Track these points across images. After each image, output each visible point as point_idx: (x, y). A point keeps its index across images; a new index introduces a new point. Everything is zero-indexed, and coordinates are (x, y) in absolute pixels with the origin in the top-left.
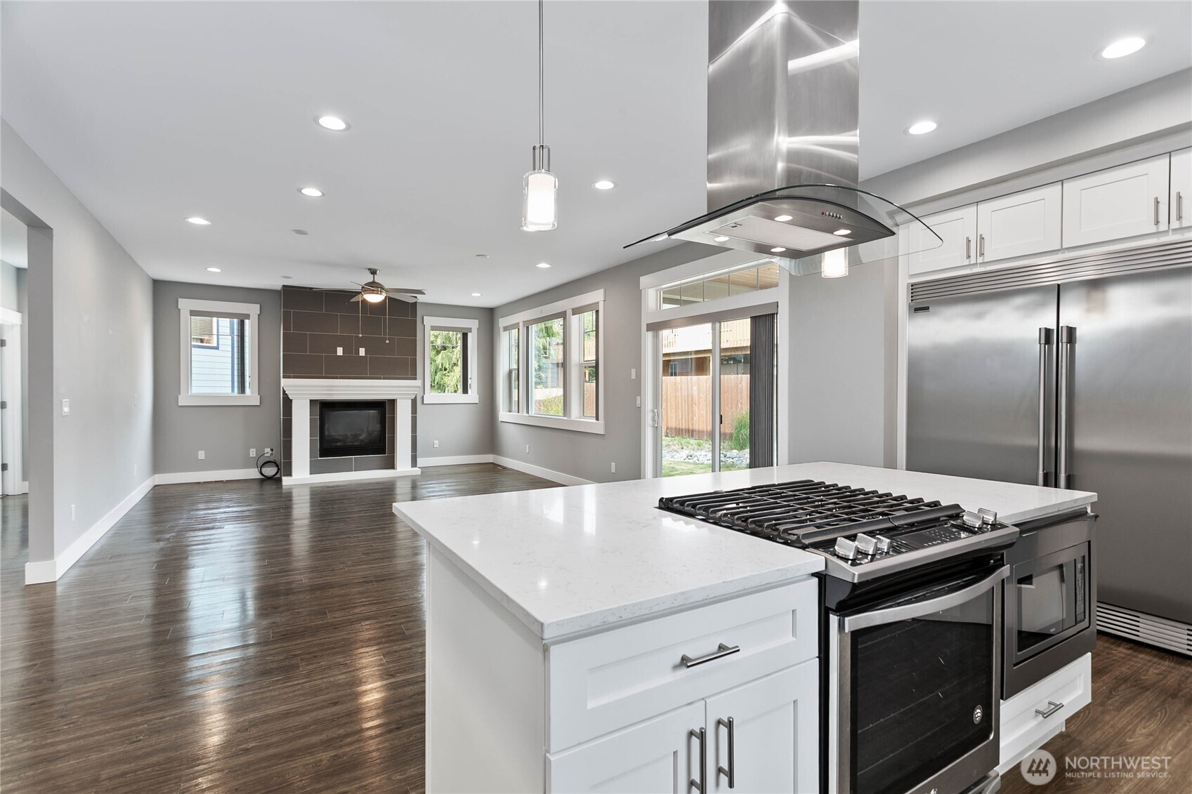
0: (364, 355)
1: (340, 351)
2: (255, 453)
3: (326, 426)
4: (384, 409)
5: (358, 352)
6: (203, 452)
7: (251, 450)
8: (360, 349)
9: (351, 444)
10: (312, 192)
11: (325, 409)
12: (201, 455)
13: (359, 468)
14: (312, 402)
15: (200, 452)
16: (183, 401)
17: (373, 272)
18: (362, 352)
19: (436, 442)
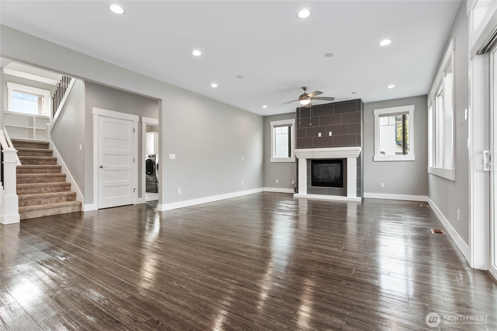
0: (331, 135)
1: (320, 135)
2: (294, 182)
3: (314, 171)
4: (341, 163)
5: (329, 134)
6: (277, 180)
7: (293, 181)
8: (329, 132)
9: (326, 181)
10: (197, 53)
11: (314, 163)
12: (277, 181)
13: (329, 194)
14: (308, 160)
15: (276, 180)
16: (272, 160)
17: (305, 89)
18: (330, 134)
19: (383, 184)
